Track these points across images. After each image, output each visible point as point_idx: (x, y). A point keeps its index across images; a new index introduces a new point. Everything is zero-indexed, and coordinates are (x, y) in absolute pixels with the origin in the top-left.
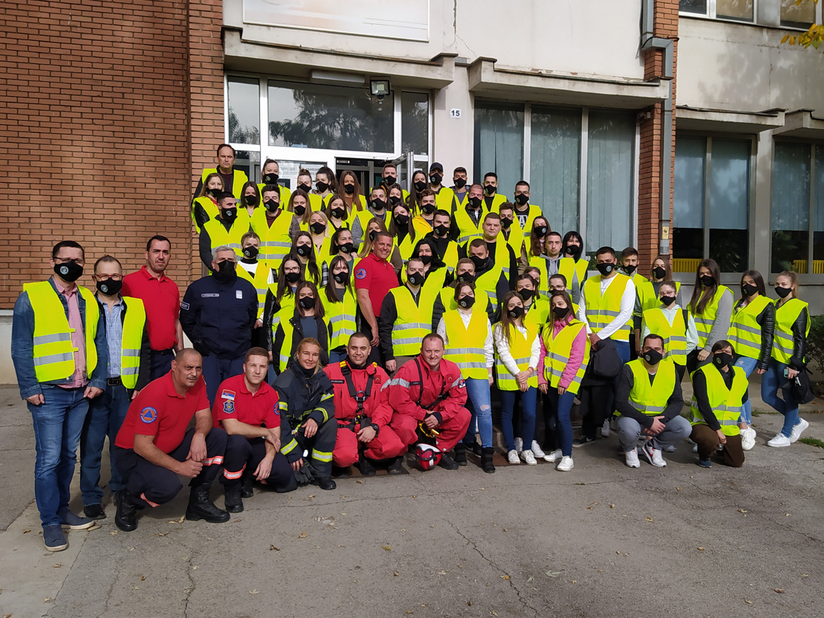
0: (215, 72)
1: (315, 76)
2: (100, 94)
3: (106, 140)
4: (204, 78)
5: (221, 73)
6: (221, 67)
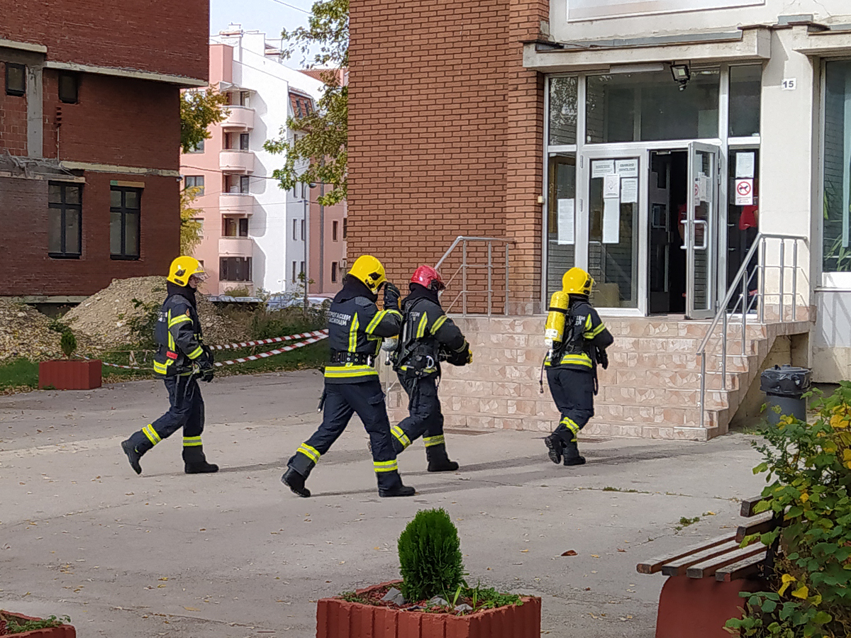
4: (520, 87)
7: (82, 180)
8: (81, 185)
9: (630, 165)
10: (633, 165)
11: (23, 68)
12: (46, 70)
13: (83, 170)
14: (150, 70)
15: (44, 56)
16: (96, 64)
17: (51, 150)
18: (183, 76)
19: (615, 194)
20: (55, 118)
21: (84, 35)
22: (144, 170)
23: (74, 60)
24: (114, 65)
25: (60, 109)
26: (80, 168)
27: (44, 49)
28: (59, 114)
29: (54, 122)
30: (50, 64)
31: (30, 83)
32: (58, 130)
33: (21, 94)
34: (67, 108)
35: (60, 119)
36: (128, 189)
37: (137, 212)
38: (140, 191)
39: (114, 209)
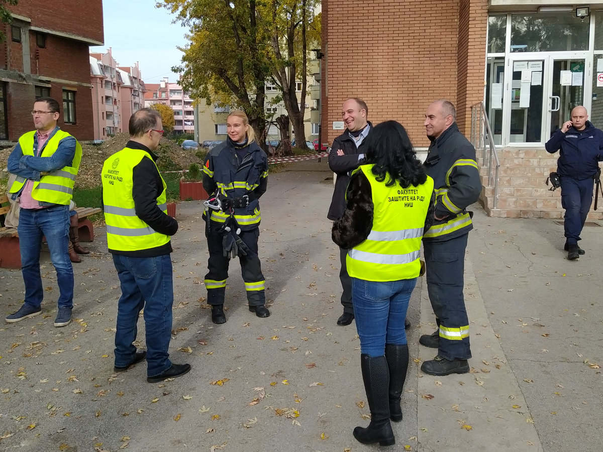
0: (483, 15)
1: (542, 10)
2: (413, 31)
3: (415, 56)
4: (477, 19)
5: (486, 15)
6: (486, 11)
7: (50, 86)
8: (49, 88)
9: (537, 64)
10: (539, 64)
11: (19, 28)
12: (31, 32)
13: (50, 81)
14: (79, 35)
15: (29, 24)
16: (54, 29)
17: (34, 71)
18: (93, 39)
19: (528, 81)
20: (35, 55)
21: (48, 15)
22: (76, 83)
23: (45, 26)
24: (63, 31)
25: (38, 50)
26: (48, 80)
27: (29, 20)
28: (38, 53)
29: (36, 57)
30: (33, 28)
31: (23, 37)
32: (37, 61)
33: (19, 41)
34: (41, 51)
35: (38, 55)
36: (70, 91)
37: (74, 102)
38: (74, 93)
39: (64, 101)
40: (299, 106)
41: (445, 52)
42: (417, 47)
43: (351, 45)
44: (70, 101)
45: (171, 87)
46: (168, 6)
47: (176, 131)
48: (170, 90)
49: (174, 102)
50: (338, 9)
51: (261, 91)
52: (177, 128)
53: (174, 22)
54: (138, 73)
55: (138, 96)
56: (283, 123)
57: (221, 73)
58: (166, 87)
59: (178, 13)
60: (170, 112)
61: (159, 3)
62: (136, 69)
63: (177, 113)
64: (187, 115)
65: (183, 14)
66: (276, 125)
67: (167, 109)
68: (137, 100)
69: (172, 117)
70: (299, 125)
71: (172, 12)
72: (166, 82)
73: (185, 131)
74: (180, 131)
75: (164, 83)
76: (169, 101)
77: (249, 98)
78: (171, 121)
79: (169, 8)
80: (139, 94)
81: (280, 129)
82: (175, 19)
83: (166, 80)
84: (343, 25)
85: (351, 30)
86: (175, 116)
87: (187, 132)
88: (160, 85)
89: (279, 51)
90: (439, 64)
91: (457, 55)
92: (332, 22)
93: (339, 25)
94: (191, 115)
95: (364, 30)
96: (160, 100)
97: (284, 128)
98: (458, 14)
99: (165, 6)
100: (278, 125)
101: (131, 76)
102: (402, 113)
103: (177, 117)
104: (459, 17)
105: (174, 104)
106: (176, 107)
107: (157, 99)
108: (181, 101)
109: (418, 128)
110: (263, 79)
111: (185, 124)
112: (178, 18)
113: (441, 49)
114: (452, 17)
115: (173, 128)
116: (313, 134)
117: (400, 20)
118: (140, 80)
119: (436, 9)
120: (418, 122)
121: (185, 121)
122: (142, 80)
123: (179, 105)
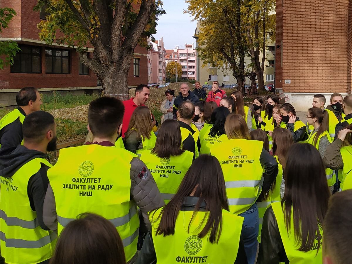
2: (325, 37)
22: (140, 54)
36: (137, 59)
37: (139, 64)
38: (139, 59)
39: (134, 64)
40: (261, 66)
41: (341, 46)
42: (327, 44)
43: (294, 43)
44: (137, 64)
45: (180, 52)
46: (190, 12)
47: (182, 78)
48: (180, 53)
49: (182, 61)
50: (288, 26)
51: (242, 60)
52: (184, 76)
53: (193, 21)
54: (162, 44)
55: (162, 57)
56: (252, 76)
57: (222, 50)
58: (178, 51)
59: (195, 15)
60: (179, 67)
61: (185, 11)
62: (161, 42)
63: (184, 67)
64: (189, 68)
65: (198, 16)
66: (248, 77)
67: (178, 64)
68: (161, 60)
69: (180, 70)
70: (261, 77)
71: (192, 16)
72: (178, 48)
73: (188, 78)
74: (185, 78)
75: (176, 49)
76: (179, 60)
77: (236, 64)
78: (180, 72)
79: (190, 13)
80: (162, 56)
81: (251, 79)
82: (193, 19)
83: (177, 47)
84: (290, 33)
85: (294, 36)
86: (183, 69)
87: (189, 78)
88: (174, 50)
89: (250, 36)
90: (338, 52)
91: (347, 48)
92: (285, 32)
93: (288, 33)
94: (191, 68)
95: (300, 36)
96: (174, 59)
97: (253, 79)
98: (347, 29)
99: (188, 12)
100: (249, 77)
101: (159, 46)
102: (320, 76)
103: (183, 70)
104: (347, 30)
105: (182, 62)
106: (183, 64)
107: (172, 58)
108: (186, 60)
109: (328, 83)
110: (244, 54)
111: (188, 74)
112: (195, 18)
113: (339, 45)
114: (344, 30)
115: (181, 76)
116: (267, 81)
117: (318, 31)
118: (163, 48)
119: (336, 26)
120: (328, 80)
121: (189, 72)
122: (164, 48)
123: (185, 62)
